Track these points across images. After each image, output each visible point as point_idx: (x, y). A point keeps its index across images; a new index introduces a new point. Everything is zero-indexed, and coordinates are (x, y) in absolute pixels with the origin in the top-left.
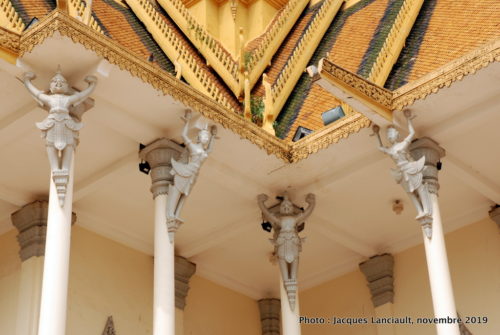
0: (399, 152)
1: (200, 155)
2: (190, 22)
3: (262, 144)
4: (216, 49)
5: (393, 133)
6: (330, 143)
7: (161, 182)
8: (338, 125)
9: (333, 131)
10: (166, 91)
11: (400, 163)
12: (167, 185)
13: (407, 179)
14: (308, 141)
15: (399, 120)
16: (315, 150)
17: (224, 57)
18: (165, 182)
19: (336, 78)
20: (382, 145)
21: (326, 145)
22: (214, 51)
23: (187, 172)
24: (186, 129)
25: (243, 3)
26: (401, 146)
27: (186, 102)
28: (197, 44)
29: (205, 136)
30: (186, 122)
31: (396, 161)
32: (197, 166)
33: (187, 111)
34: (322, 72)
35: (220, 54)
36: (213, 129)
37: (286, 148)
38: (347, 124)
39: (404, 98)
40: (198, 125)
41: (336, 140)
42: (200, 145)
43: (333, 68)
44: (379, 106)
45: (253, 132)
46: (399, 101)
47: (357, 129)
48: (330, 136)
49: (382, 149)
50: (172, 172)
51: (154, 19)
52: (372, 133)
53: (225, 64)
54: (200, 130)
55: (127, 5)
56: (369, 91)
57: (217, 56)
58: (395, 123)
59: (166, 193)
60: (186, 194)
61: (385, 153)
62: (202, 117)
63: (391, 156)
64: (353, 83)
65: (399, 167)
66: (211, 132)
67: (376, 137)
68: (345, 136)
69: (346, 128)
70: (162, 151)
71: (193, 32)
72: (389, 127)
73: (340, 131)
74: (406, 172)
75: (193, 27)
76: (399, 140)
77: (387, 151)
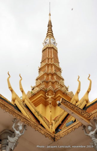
0: (92, 135)
1: (18, 134)
2: (36, 110)
3: (43, 133)
4: (43, 118)
5: (90, 128)
6: (68, 133)
7: (4, 145)
8: (71, 126)
9: (69, 129)
10: (7, 110)
11: (93, 139)
12: (6, 146)
13: (95, 145)
14: (60, 133)
15: (92, 123)
16: (63, 136)
17: (45, 121)
18: (5, 145)
19: (67, 105)
20: (86, 133)
21: (67, 134)
22: (42, 119)
23: (13, 140)
24: (14, 125)
25: (54, 105)
26: (93, 133)
27: (14, 115)
28: (37, 117)
29: (21, 128)
30: (14, 122)
31: (91, 138)
32: (17, 138)
33: (15, 119)
34: (61, 102)
35: (44, 120)
36: (24, 126)
37: (53, 136)
38: (74, 126)
39: (93, 115)
40: (19, 124)
41: (70, 132)
42: (19, 131)
43: (66, 102)
44: (84, 117)
45: (40, 129)
46: (92, 116)
47: (77, 127)
48: (68, 131)
49: (86, 134)
50: (8, 141)
51: (23, 109)
52: (83, 128)
53: (46, 123)
54: (19, 126)
55: (16, 105)
56: (80, 112)
57: (43, 120)
58: (90, 124)
59: (5, 149)
60: (12, 149)
61: (87, 136)
62: (20, 121)
63: (89, 136)
64: (74, 108)
65: (92, 140)
66: (24, 127)
67: (84, 130)
68: (73, 130)
69: (74, 127)
70: (6, 134)
71: (36, 113)
72: (89, 125)
73: (72, 128)
74: (95, 142)
75: (36, 112)
76: (92, 130)
77: (88, 135)
